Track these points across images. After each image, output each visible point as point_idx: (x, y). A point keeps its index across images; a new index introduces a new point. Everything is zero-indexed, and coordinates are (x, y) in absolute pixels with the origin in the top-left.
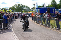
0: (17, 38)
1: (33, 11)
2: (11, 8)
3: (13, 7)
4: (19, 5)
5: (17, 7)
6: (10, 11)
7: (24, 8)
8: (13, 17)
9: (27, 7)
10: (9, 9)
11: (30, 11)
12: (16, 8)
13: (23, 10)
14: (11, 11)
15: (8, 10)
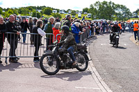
0: (100, 79)
1: (137, 17)
2: (85, 10)
3: (92, 8)
4: (105, 3)
5: (100, 7)
6: (83, 15)
7: (116, 11)
9: (123, 7)
11: (129, 18)
12: (97, 9)
13: (114, 16)
14: (87, 15)
15: (79, 15)
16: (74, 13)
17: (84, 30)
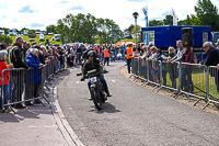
0: (74, 137)
1: (130, 38)
2: (51, 29)
3: (61, 26)
4: (80, 16)
5: (73, 24)
6: (48, 37)
7: (99, 29)
8: (61, 59)
9: (109, 23)
10: (46, 33)
11: (119, 40)
12: (70, 27)
13: (96, 37)
14: (53, 38)
15: (41, 36)
16: (32, 34)
17: (47, 60)
